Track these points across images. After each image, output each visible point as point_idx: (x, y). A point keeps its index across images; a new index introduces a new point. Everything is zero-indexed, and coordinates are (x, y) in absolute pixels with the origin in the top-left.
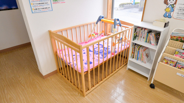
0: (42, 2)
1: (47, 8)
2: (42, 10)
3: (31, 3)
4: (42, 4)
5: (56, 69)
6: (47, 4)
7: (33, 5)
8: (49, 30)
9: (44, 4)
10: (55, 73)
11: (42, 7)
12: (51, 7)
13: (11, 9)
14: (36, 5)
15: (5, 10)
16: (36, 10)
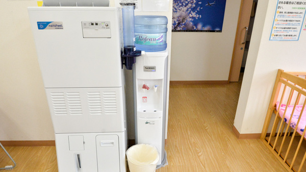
0: (289, 27)
1: (292, 36)
2: (283, 37)
3: (274, 25)
4: (287, 30)
5: (261, 133)
6: (295, 30)
7: (276, 29)
8: (280, 68)
9: (290, 30)
10: (257, 137)
11: (286, 34)
12: (298, 35)
13: (214, 31)
14: (279, 29)
15: (206, 31)
16: (276, 37)
